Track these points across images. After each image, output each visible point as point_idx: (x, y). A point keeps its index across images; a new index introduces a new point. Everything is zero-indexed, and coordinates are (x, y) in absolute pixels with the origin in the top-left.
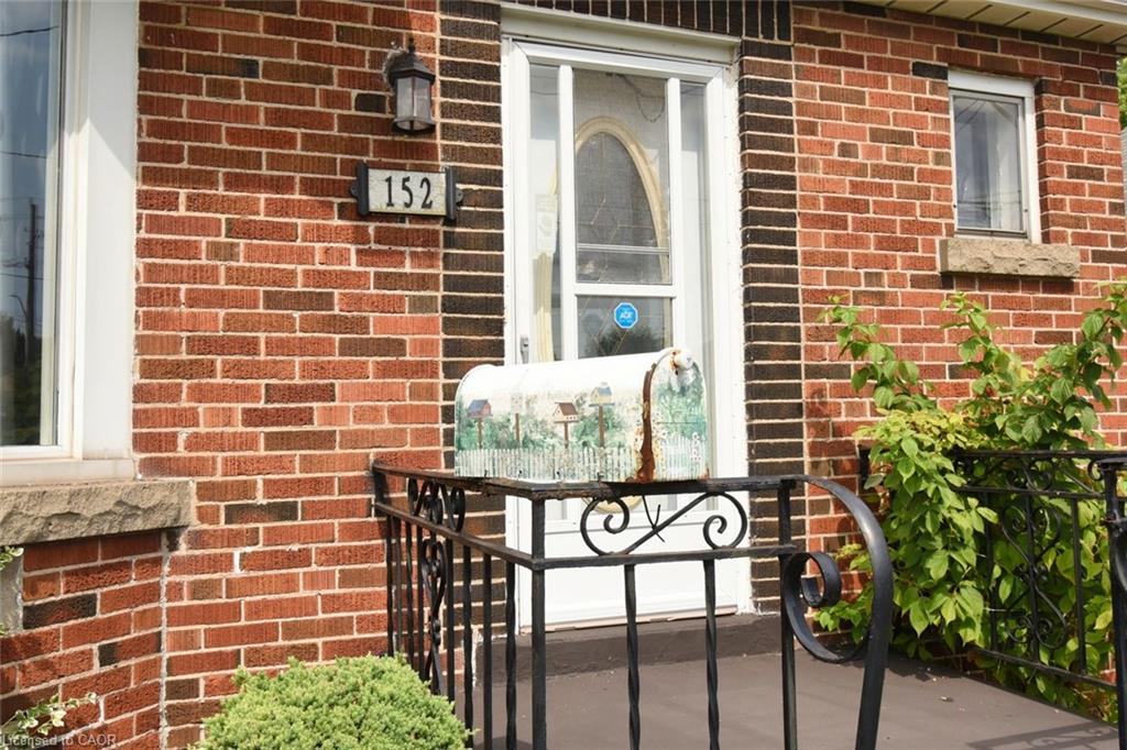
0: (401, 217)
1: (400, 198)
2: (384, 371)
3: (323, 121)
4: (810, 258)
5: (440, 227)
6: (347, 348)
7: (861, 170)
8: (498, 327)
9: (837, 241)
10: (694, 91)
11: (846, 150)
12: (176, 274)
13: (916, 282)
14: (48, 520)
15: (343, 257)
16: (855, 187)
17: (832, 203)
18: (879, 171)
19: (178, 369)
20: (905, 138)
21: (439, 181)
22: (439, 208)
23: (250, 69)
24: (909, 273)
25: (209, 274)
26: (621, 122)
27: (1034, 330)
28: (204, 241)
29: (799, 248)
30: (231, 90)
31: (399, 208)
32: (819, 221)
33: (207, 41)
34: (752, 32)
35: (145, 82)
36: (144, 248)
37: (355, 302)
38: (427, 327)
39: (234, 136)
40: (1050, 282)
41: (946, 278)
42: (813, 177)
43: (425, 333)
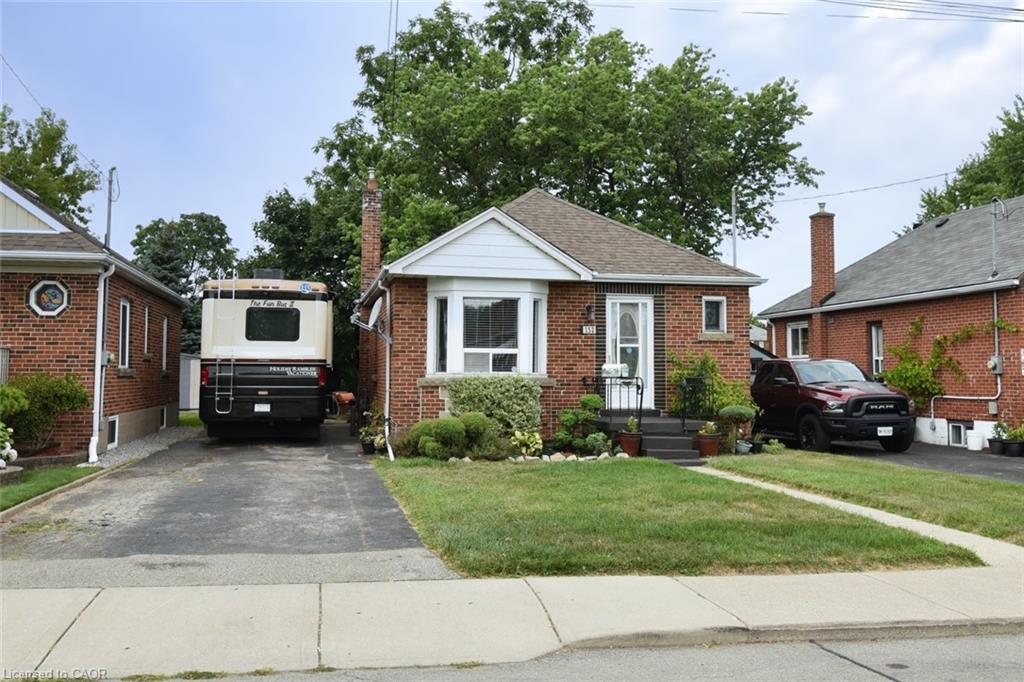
1: (588, 331)
2: (585, 361)
3: (575, 318)
4: (668, 339)
5: (595, 336)
6: (579, 357)
7: (681, 320)
8: (605, 354)
9: (674, 335)
10: (645, 305)
11: (676, 316)
12: (552, 345)
13: (692, 343)
15: (579, 341)
16: (679, 324)
17: (673, 327)
18: (684, 320)
19: (553, 361)
20: (692, 312)
21: (595, 327)
22: (594, 332)
23: (564, 310)
24: (691, 341)
25: (558, 345)
26: (630, 311)
27: (722, 353)
28: (557, 340)
30: (561, 314)
31: (588, 333)
32: (670, 331)
33: (557, 306)
34: (659, 294)
35: (548, 314)
36: (548, 341)
37: (580, 349)
38: (592, 353)
39: (561, 322)
40: (727, 342)
41: (700, 342)
42: (669, 323)
43: (592, 355)
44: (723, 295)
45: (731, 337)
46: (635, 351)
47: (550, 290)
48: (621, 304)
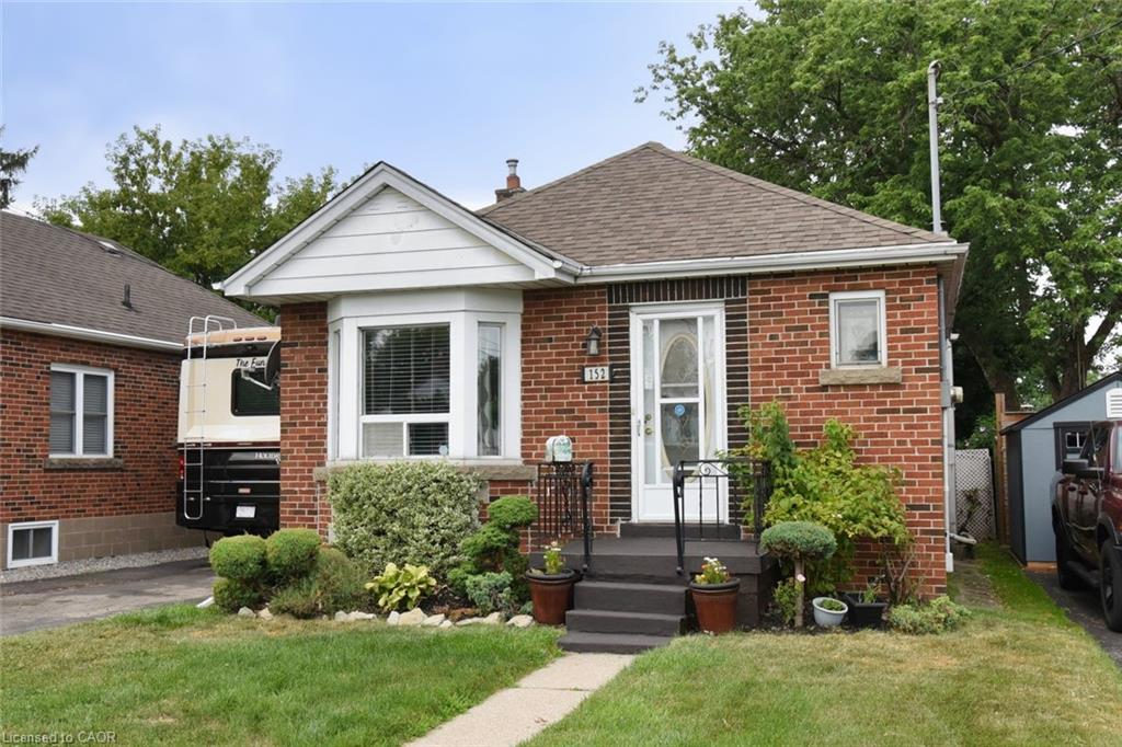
0: (595, 382)
1: (595, 375)
2: (591, 433)
3: (571, 353)
4: (754, 384)
5: (608, 384)
6: (579, 426)
7: (781, 345)
8: (629, 417)
9: (767, 376)
10: (709, 320)
11: (772, 337)
12: (532, 405)
13: (808, 390)
14: (494, 474)
15: (578, 397)
16: (777, 353)
17: (764, 360)
18: (788, 344)
19: (532, 434)
20: (805, 328)
21: (607, 369)
22: (607, 378)
23: (550, 340)
24: (804, 386)
25: (540, 405)
26: (683, 331)
27: (875, 408)
28: (538, 394)
29: (749, 380)
30: (545, 348)
31: (594, 379)
32: (760, 368)
33: (538, 333)
34: (736, 295)
35: (523, 349)
36: (523, 398)
37: (581, 411)
38: (604, 418)
39: (546, 362)
40: (887, 386)
41: (825, 388)
42: (757, 351)
43: (604, 421)
44: (877, 288)
45: (895, 374)
46: (691, 409)
47: (525, 306)
48: (663, 322)
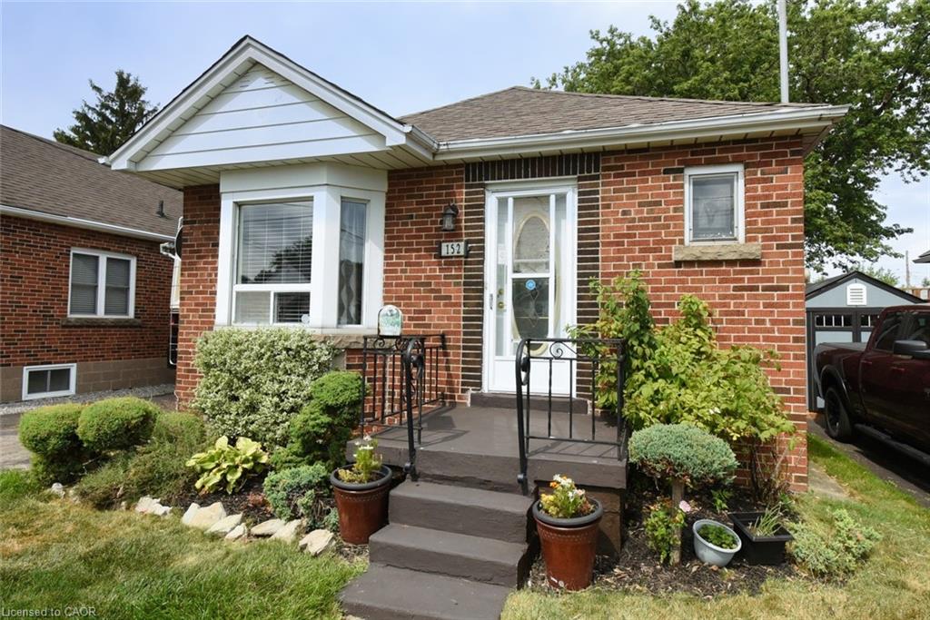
0: (452, 257)
1: (451, 250)
2: (445, 305)
3: (430, 230)
4: (605, 260)
5: (463, 259)
6: (435, 298)
7: (633, 220)
8: (482, 291)
9: (619, 251)
10: (561, 199)
11: (624, 213)
12: (392, 278)
13: (660, 266)
14: (351, 343)
15: (435, 271)
16: (629, 228)
17: (616, 236)
18: (641, 220)
20: (659, 203)
21: (462, 244)
22: (462, 253)
23: (411, 217)
24: (656, 262)
25: (400, 278)
27: (732, 285)
28: (399, 268)
29: (600, 256)
30: (406, 224)
31: (450, 254)
32: (610, 244)
33: (401, 211)
34: (589, 171)
35: (386, 225)
36: (385, 271)
37: (437, 284)
38: (458, 291)
39: (407, 237)
40: (745, 262)
41: (678, 264)
42: (609, 225)
43: (458, 294)
44: (736, 161)
45: (754, 249)
46: (542, 286)
47: (390, 185)
48: (516, 199)
